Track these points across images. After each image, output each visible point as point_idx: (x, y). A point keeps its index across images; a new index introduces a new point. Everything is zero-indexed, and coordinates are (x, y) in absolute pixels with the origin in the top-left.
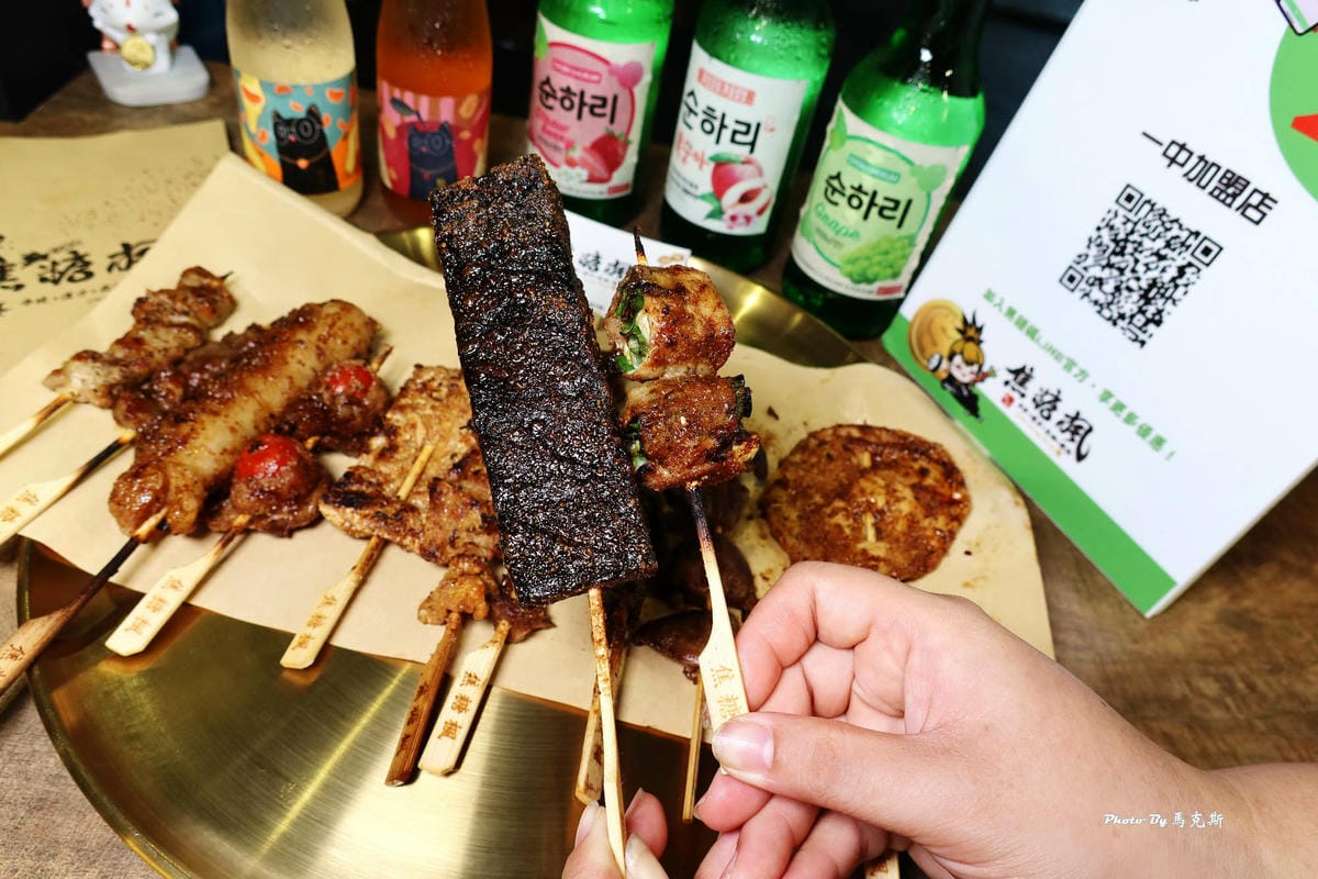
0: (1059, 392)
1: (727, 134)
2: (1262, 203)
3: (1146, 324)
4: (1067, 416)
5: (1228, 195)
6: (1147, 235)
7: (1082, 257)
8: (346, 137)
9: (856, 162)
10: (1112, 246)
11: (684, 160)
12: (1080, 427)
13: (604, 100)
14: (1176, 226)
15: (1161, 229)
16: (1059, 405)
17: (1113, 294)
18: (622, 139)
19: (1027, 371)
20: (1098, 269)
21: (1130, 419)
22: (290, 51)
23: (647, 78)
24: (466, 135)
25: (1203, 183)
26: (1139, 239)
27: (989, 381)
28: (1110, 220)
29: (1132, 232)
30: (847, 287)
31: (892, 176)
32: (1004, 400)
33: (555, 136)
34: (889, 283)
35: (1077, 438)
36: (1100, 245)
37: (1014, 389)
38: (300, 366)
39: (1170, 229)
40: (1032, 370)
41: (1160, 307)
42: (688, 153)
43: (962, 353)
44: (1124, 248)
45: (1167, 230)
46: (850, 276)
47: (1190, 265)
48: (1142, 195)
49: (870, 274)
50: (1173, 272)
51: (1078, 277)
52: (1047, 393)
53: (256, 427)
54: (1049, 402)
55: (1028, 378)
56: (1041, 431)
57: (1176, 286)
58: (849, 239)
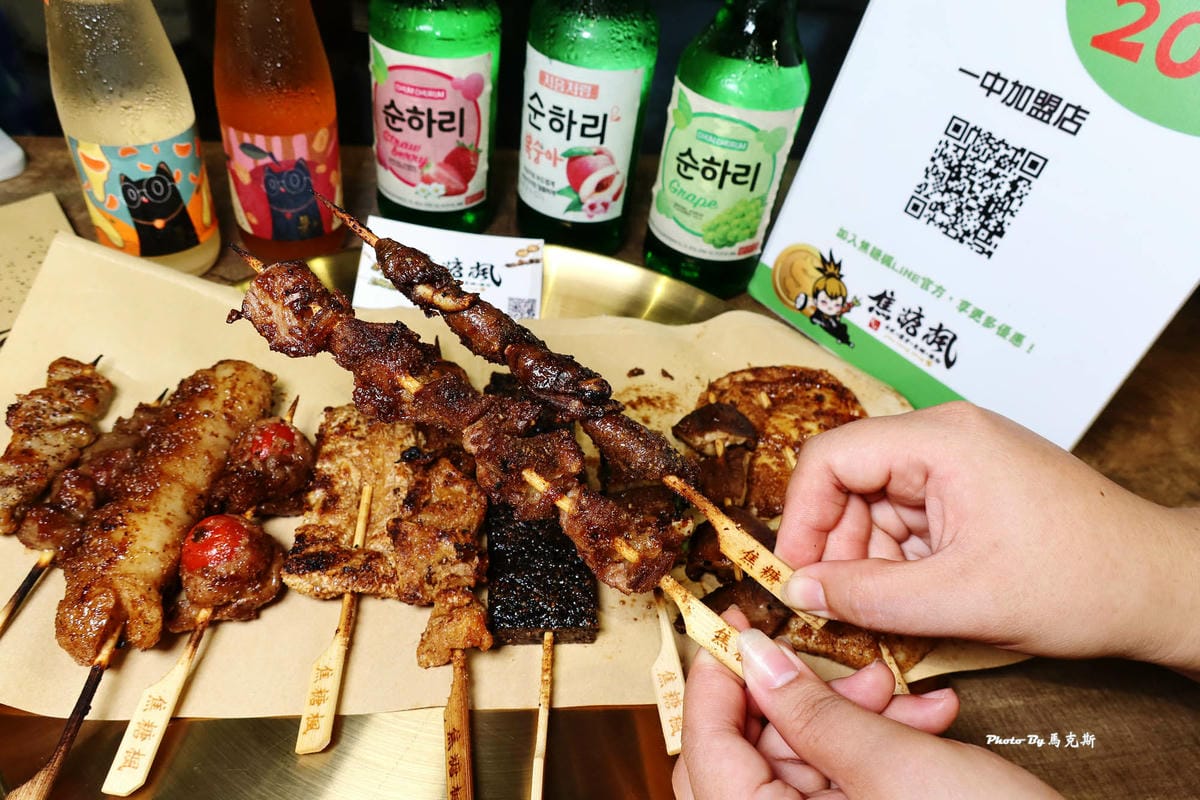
0: (921, 309)
1: (576, 130)
2: (1075, 115)
3: (990, 237)
4: (931, 329)
5: (1045, 113)
6: (978, 158)
7: (922, 187)
8: (198, 190)
9: (706, 137)
10: (948, 172)
11: (537, 160)
12: (946, 337)
13: (452, 114)
14: (1002, 146)
15: (989, 151)
16: (922, 320)
17: (955, 215)
18: (472, 149)
19: (889, 295)
20: (939, 194)
21: (989, 322)
22: (130, 111)
23: (488, 88)
24: (321, 169)
25: (1021, 106)
26: (971, 163)
27: (854, 310)
28: (943, 150)
29: (964, 158)
30: (711, 253)
31: (742, 144)
32: (871, 325)
33: (408, 156)
34: (748, 243)
35: (944, 348)
36: (937, 173)
37: (878, 313)
38: (214, 437)
39: (997, 150)
40: (892, 294)
41: (1000, 220)
42: (539, 153)
43: (825, 289)
44: (959, 172)
45: (995, 151)
46: (713, 242)
47: (1021, 179)
48: (968, 124)
49: (731, 238)
50: (1006, 187)
51: (921, 205)
52: (909, 312)
53: (188, 513)
54: (913, 320)
55: (890, 302)
56: (908, 346)
57: (1012, 199)
58: (707, 208)
